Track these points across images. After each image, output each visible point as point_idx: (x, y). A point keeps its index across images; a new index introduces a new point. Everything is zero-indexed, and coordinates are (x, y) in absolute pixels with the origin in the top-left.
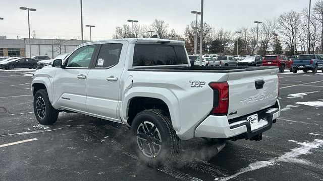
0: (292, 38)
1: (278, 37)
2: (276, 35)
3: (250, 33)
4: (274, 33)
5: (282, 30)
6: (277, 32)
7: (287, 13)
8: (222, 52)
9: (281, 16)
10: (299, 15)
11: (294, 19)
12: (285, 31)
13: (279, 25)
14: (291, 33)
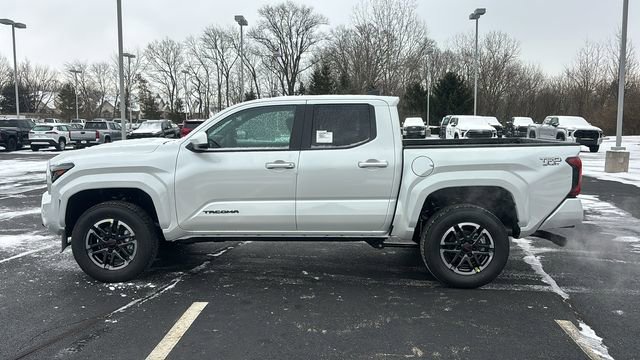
0: (171, 89)
1: (147, 84)
2: (144, 81)
3: (91, 74)
4: (139, 77)
5: (153, 73)
6: (144, 76)
7: (160, 42)
8: (32, 111)
9: (149, 47)
10: (180, 47)
11: (172, 54)
12: (160, 75)
13: (146, 62)
14: (169, 79)
